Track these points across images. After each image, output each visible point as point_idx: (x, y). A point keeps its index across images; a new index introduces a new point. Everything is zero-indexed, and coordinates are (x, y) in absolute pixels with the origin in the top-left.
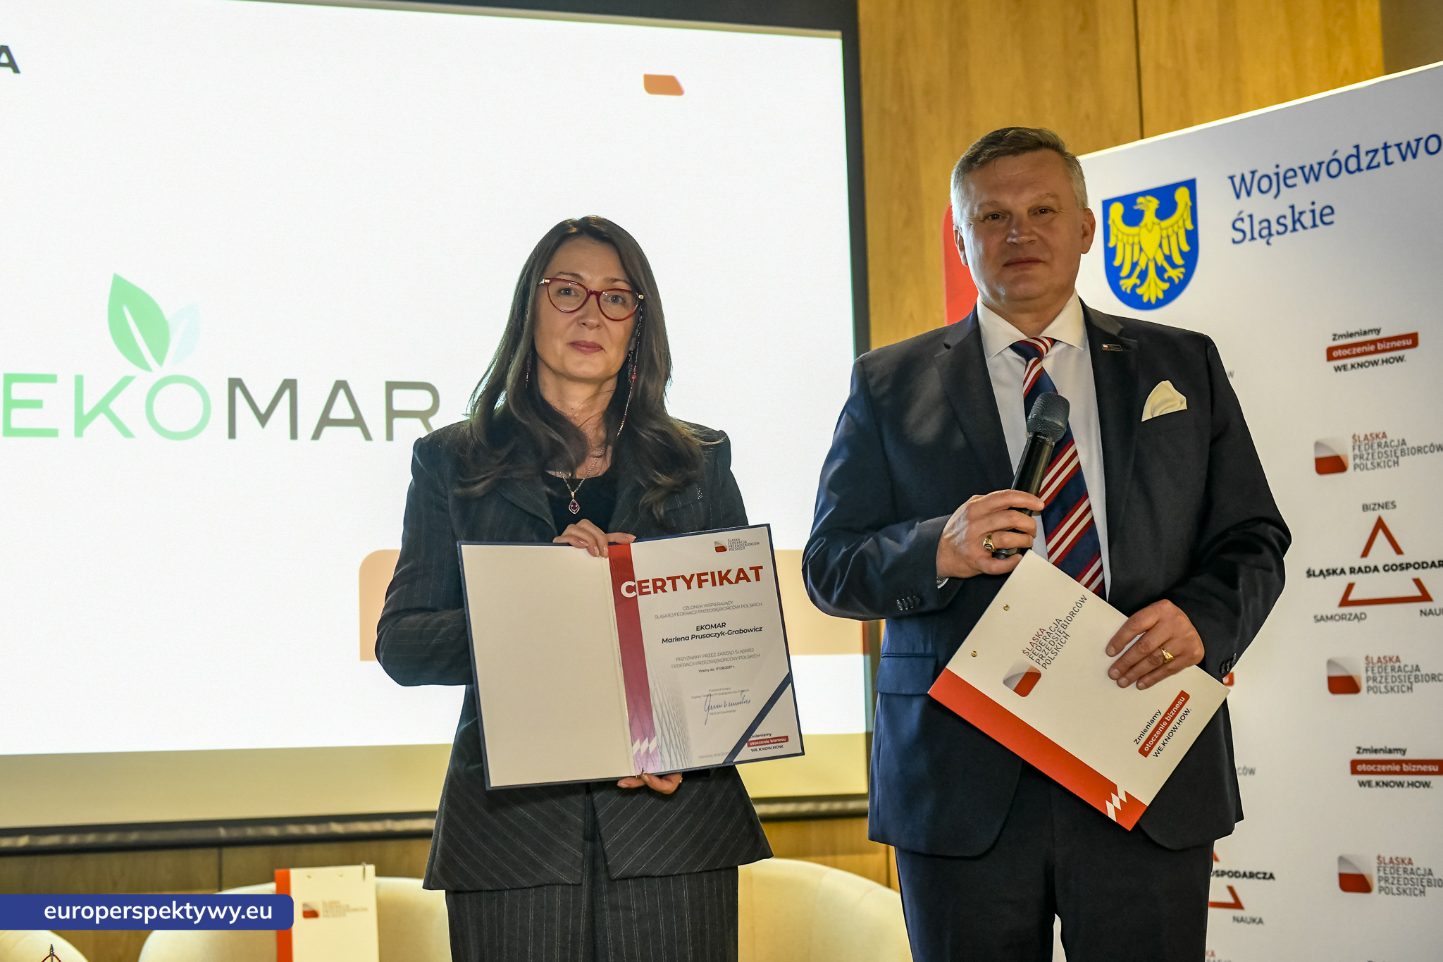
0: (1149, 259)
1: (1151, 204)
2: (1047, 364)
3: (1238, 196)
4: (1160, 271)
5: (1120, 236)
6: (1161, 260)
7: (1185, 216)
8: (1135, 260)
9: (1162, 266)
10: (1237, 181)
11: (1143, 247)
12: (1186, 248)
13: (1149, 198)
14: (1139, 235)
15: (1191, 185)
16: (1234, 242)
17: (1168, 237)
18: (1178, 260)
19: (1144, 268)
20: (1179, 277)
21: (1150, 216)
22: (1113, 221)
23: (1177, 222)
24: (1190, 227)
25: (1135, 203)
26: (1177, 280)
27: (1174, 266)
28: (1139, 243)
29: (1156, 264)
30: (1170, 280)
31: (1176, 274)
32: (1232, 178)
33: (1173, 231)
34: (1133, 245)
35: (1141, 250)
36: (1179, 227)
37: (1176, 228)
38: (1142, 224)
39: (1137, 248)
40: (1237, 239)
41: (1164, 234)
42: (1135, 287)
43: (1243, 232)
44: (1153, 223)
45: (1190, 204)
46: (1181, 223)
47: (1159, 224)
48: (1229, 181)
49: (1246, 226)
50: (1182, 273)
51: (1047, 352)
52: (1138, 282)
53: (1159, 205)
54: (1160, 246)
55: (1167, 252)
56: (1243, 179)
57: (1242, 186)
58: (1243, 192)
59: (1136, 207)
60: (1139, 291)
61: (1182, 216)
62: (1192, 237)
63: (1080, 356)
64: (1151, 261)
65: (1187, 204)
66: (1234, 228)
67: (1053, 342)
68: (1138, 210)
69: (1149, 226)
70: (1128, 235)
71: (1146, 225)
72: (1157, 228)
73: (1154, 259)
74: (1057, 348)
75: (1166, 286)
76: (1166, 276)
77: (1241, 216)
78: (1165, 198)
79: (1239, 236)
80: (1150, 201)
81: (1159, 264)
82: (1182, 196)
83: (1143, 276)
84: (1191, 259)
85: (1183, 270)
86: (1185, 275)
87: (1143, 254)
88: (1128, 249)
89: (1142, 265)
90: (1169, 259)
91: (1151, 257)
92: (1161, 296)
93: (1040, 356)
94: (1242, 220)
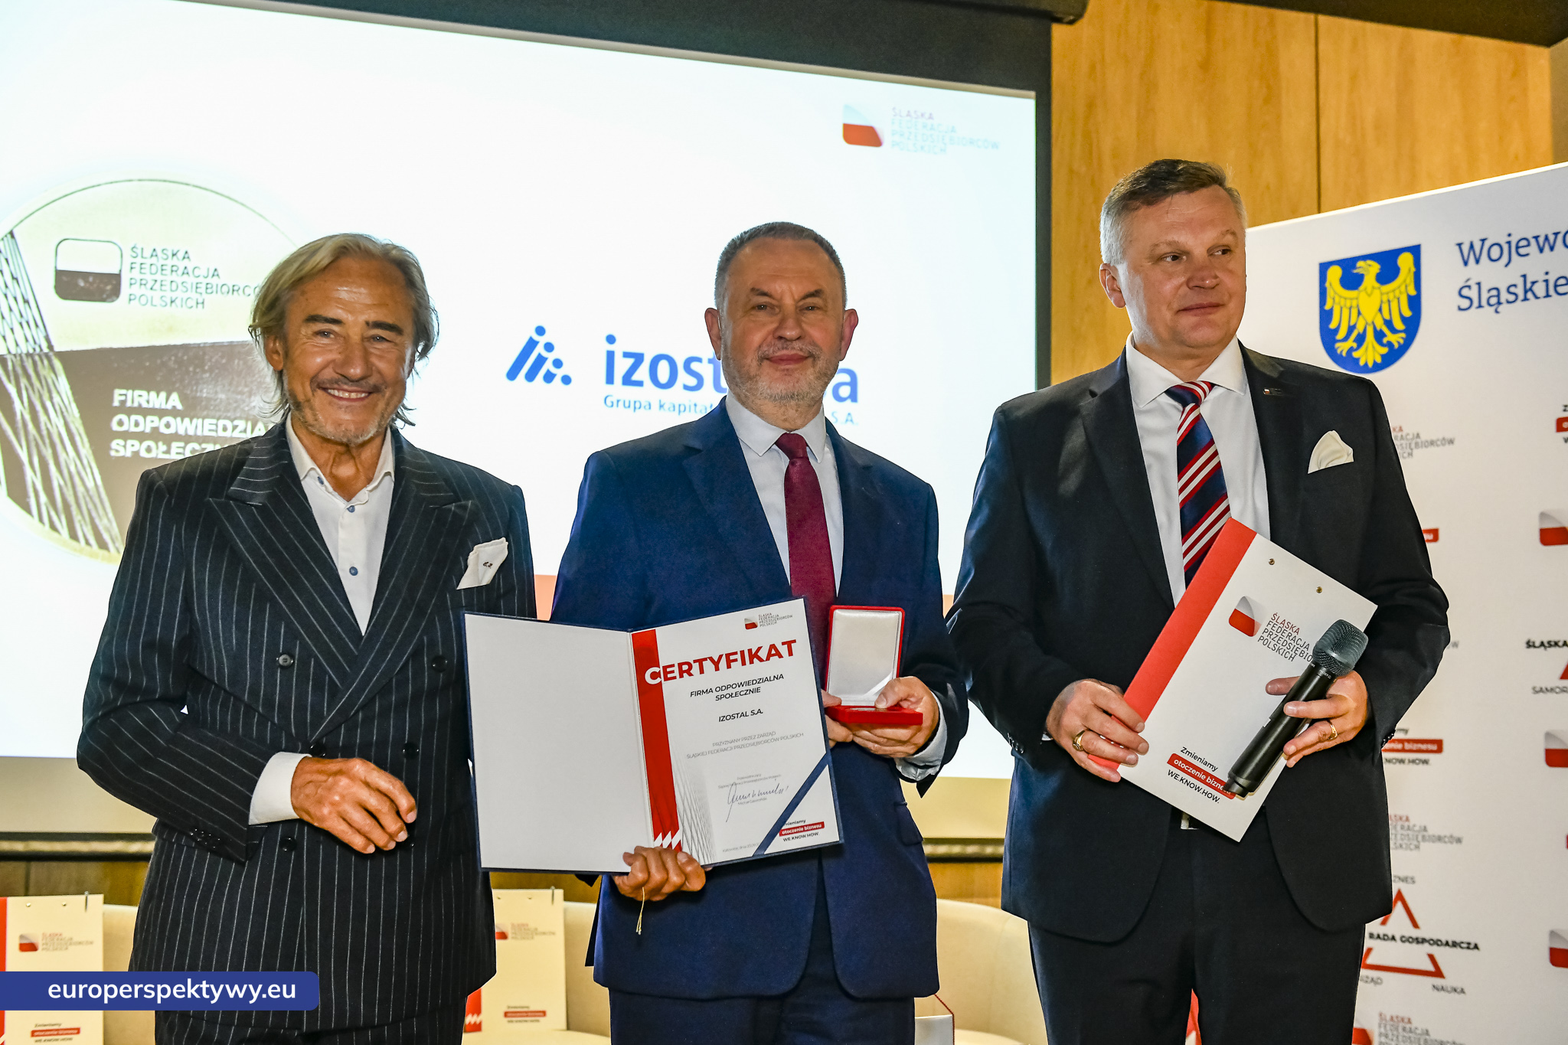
0: (1367, 323)
1: (1371, 269)
2: (1205, 410)
3: (1466, 263)
4: (1379, 336)
5: (1337, 299)
6: (1380, 325)
7: (1408, 281)
8: (1352, 323)
9: (1381, 330)
10: (1466, 248)
11: (1362, 311)
12: (1407, 313)
13: (1369, 262)
14: (1357, 299)
15: (1415, 251)
16: (1460, 309)
17: (1389, 301)
18: (1399, 325)
19: (1361, 331)
20: (1399, 342)
21: (1370, 280)
22: (1331, 285)
23: (1399, 287)
24: (1413, 292)
25: (1355, 267)
26: (1396, 346)
27: (1394, 331)
28: (1358, 306)
29: (1375, 328)
30: (1390, 344)
31: (1396, 339)
32: (1460, 245)
33: (1395, 297)
34: (1350, 308)
35: (1359, 313)
36: (1401, 293)
37: (1397, 293)
38: (1362, 288)
39: (1354, 312)
40: (1463, 307)
41: (1385, 298)
42: (1351, 350)
43: (1470, 299)
44: (1373, 288)
45: (1413, 269)
46: (1403, 288)
47: (1379, 288)
48: (1457, 247)
49: (1473, 293)
50: (1402, 338)
51: (1205, 396)
52: (1355, 345)
53: (1381, 269)
54: (1380, 310)
55: (1387, 317)
56: (1472, 246)
57: (1470, 254)
58: (1472, 260)
59: (1355, 271)
60: (1355, 355)
61: (1405, 281)
62: (1415, 302)
63: (1238, 400)
64: (1369, 325)
65: (1410, 270)
66: (1461, 296)
67: (1211, 386)
68: (1357, 274)
69: (1369, 290)
70: (1345, 299)
71: (1365, 289)
72: (1377, 293)
73: (1373, 323)
74: (1216, 392)
75: (1385, 350)
76: (1385, 340)
77: (1468, 284)
78: (1388, 264)
79: (1465, 303)
80: (1370, 265)
81: (1378, 328)
82: (1405, 261)
83: (1361, 340)
84: (1412, 325)
85: (1403, 335)
86: (1405, 340)
87: (1361, 317)
88: (1346, 312)
89: (1360, 328)
90: (1389, 323)
91: (1370, 321)
92: (1379, 360)
93: (1198, 402)
94: (1469, 287)
